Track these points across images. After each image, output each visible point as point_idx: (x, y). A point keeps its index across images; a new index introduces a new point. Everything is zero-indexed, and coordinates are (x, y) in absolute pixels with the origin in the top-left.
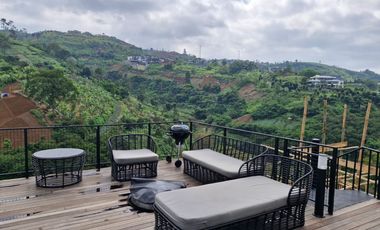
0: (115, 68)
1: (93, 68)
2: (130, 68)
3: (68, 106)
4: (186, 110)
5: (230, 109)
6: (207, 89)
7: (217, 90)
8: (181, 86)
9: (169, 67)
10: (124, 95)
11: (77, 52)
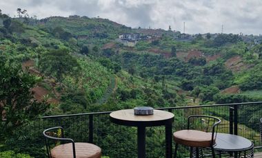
0: (109, 46)
1: (91, 47)
2: (122, 46)
3: (72, 80)
4: (173, 82)
5: (217, 81)
6: (193, 62)
7: (203, 62)
8: (168, 59)
9: (155, 43)
10: (117, 69)
11: (77, 34)
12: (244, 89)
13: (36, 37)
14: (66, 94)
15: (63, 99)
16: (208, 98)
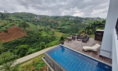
0: (33, 19)
1: (29, 20)
2: (36, 19)
3: (28, 29)
4: (49, 26)
5: (56, 25)
6: (52, 22)
7: (54, 22)
8: (47, 22)
9: (44, 18)
10: (37, 25)
11: (24, 17)
12: (61, 26)
13: (13, 18)
14: (27, 32)
15: (27, 33)
16: (55, 29)
